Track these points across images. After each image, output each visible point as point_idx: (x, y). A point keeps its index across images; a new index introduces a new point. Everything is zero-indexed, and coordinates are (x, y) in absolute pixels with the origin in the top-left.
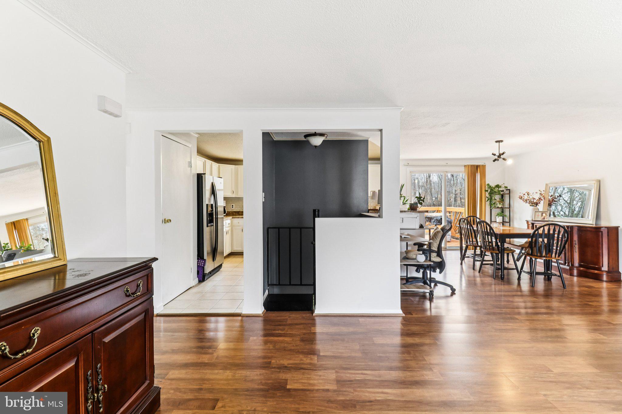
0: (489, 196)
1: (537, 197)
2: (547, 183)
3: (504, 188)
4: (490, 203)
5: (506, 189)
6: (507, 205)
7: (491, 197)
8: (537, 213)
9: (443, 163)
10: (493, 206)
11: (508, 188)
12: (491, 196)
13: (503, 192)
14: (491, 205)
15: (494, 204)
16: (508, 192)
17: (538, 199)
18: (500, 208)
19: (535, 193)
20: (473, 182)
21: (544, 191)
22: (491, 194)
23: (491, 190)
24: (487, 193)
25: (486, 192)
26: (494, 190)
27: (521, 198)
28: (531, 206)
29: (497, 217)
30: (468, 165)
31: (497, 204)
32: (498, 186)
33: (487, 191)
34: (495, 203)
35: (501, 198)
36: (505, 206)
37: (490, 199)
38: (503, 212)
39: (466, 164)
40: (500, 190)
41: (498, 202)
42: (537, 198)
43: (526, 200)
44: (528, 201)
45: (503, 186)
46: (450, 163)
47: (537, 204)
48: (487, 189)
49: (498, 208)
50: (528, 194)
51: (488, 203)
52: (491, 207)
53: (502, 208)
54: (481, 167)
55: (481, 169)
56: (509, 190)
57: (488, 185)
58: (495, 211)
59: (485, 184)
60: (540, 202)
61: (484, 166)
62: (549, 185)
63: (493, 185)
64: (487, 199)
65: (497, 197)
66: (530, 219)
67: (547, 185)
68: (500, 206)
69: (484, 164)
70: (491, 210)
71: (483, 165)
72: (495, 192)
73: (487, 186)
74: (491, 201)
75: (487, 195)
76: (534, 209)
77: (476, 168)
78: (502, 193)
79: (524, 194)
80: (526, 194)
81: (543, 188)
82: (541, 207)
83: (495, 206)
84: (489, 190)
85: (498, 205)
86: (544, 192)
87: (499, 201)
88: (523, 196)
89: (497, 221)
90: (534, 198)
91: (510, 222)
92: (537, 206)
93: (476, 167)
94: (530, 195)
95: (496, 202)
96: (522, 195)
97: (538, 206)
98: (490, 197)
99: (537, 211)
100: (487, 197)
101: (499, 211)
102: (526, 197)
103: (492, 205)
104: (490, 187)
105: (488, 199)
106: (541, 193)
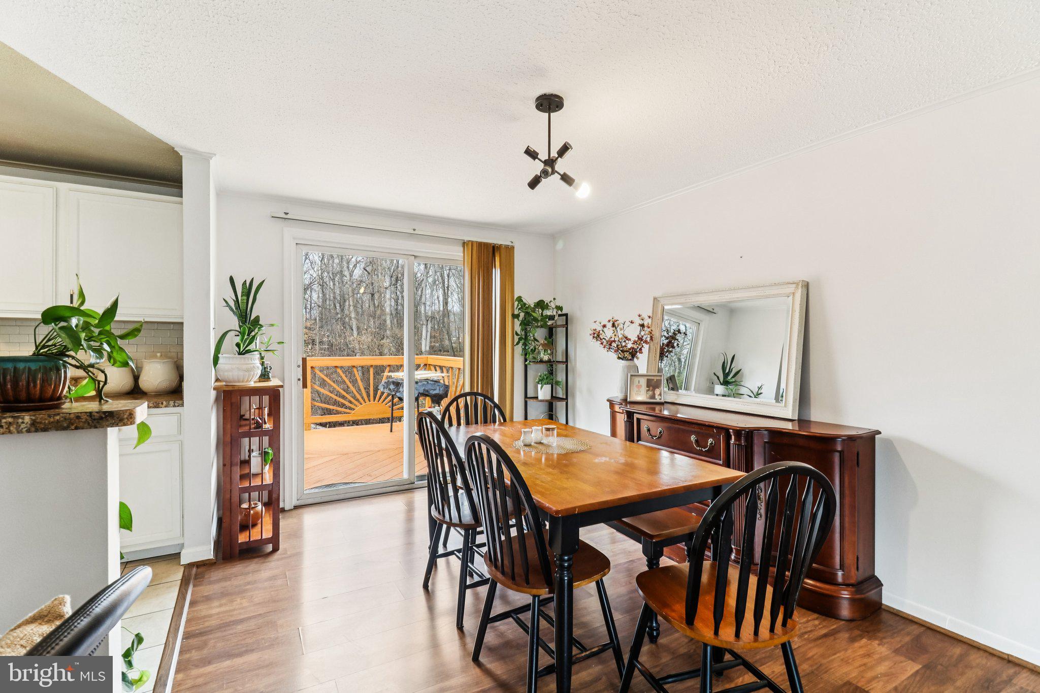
0: (522, 330)
1: (633, 333)
2: (657, 295)
3: (555, 310)
4: (524, 349)
5: (560, 312)
6: (560, 357)
7: (525, 332)
8: (636, 379)
9: (406, 227)
10: (530, 357)
11: (564, 312)
12: (525, 330)
13: (553, 319)
14: (526, 355)
15: (533, 351)
16: (561, 321)
17: (637, 339)
18: (546, 362)
19: (628, 323)
20: (483, 291)
21: (649, 317)
22: (525, 324)
23: (527, 314)
24: (517, 323)
25: (516, 320)
26: (533, 314)
27: (597, 336)
28: (619, 358)
29: (539, 386)
30: (472, 242)
31: (539, 353)
32: (541, 304)
33: (517, 316)
34: (535, 349)
35: (548, 337)
36: (555, 358)
37: (525, 339)
38: (551, 373)
39: (466, 238)
40: (546, 315)
41: (541, 348)
42: (634, 337)
43: (610, 343)
44: (614, 345)
45: (553, 305)
46: (422, 229)
47: (633, 354)
48: (516, 312)
49: (541, 361)
50: (613, 325)
51: (519, 349)
52: (526, 360)
53: (549, 361)
54: (503, 251)
55: (503, 256)
56: (566, 315)
57: (520, 299)
58: (536, 371)
59: (513, 296)
60: (641, 349)
61: (510, 250)
62: (662, 301)
63: (530, 301)
64: (516, 338)
65: (540, 334)
66: (617, 395)
67: (655, 299)
68: (546, 358)
69: (510, 244)
70: (526, 366)
71: (507, 247)
72: (536, 320)
73: (516, 303)
74: (525, 344)
75: (518, 328)
76: (629, 368)
77: (491, 255)
78: (550, 323)
79: (604, 326)
80: (609, 325)
81: (647, 311)
82: (642, 362)
83: (534, 358)
84: (522, 315)
85: (542, 355)
86: (650, 321)
87: (543, 345)
88: (601, 332)
89: (540, 398)
90: (626, 338)
91: (567, 398)
92: (635, 359)
93: (491, 250)
94: (618, 329)
95: (537, 347)
96: (599, 328)
97: (637, 358)
98: (523, 333)
99: (633, 374)
100: (517, 334)
101: (542, 369)
102: (609, 333)
103: (529, 354)
104: (523, 306)
105: (520, 339)
106: (641, 322)
